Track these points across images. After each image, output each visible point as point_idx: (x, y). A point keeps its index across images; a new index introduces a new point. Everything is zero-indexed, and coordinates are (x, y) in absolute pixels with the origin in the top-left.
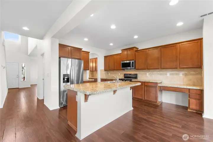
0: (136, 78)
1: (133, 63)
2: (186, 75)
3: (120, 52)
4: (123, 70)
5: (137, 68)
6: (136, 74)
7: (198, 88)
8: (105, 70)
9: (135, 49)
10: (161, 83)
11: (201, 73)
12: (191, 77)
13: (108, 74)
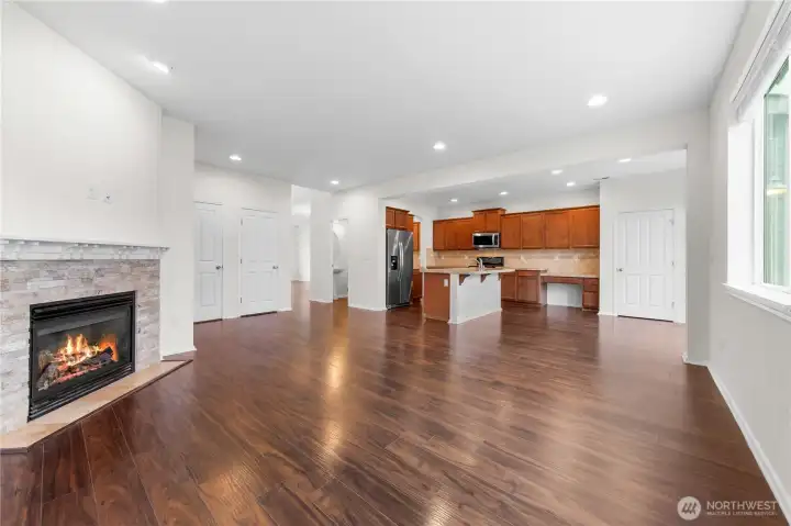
0: (501, 264)
1: (496, 237)
2: (582, 258)
3: (471, 215)
4: (476, 249)
5: (504, 245)
6: (502, 258)
7: (594, 276)
8: (435, 250)
9: (500, 213)
10: (546, 271)
11: (598, 257)
12: (588, 261)
13: (440, 257)
